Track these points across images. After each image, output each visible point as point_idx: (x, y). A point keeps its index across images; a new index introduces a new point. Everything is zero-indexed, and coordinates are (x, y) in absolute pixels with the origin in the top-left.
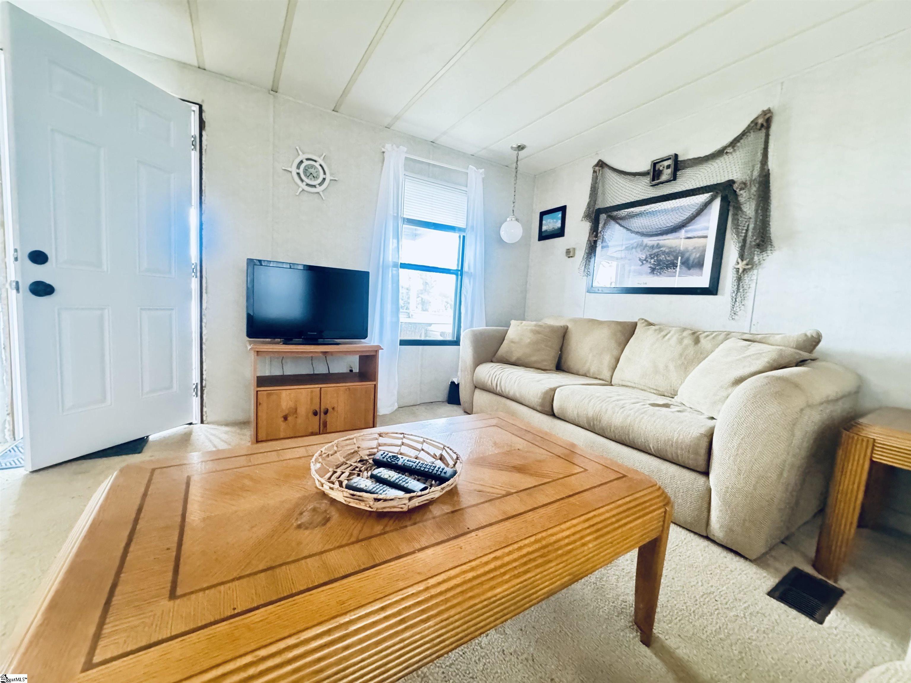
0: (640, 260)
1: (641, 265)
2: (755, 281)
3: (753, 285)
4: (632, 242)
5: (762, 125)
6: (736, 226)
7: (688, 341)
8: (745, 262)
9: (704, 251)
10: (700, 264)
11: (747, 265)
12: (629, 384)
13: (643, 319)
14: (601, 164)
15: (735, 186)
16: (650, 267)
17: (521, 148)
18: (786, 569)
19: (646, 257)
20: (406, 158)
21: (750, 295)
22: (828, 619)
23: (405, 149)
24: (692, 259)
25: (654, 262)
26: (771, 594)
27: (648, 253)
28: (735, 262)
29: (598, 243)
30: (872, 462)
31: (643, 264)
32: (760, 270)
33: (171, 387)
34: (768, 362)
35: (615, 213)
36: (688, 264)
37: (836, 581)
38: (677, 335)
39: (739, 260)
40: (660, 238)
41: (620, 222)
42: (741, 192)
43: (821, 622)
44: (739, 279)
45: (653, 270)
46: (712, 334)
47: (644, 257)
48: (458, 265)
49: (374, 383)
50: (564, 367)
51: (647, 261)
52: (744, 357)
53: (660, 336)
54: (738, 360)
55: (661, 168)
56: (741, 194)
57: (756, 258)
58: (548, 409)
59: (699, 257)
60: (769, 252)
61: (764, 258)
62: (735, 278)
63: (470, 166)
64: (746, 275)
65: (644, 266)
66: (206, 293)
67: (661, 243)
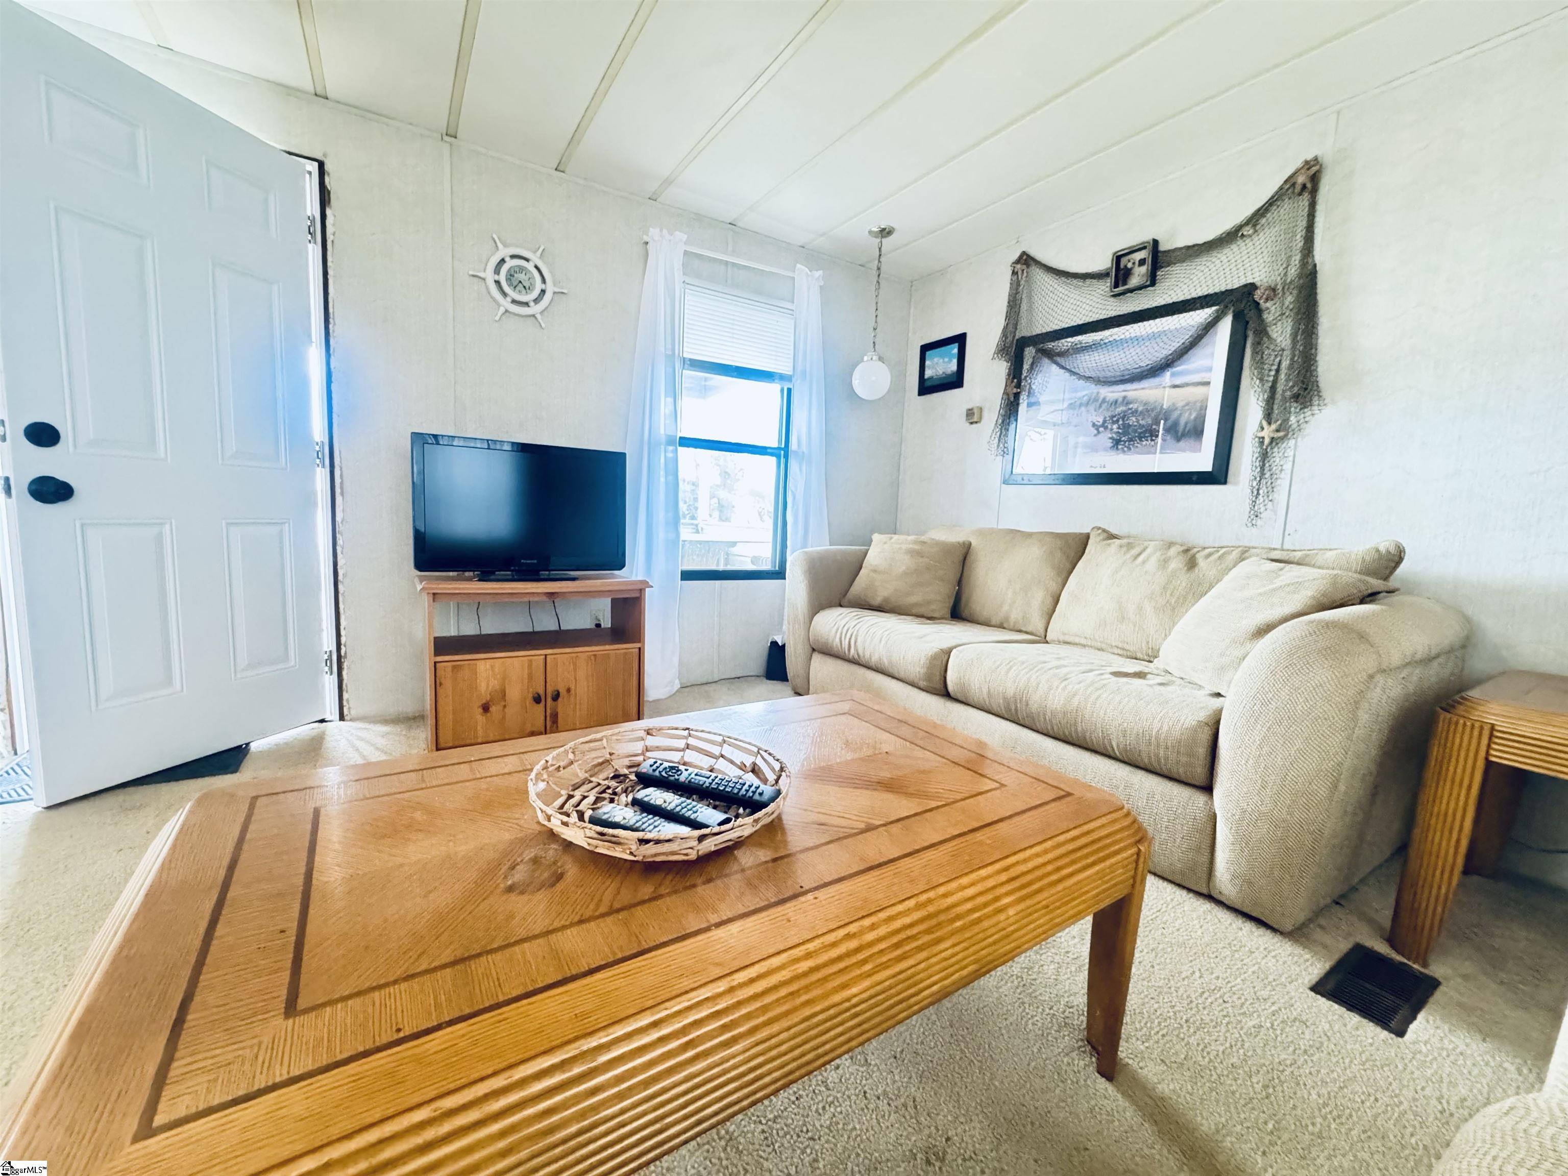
0: (1094, 425)
1: (1095, 435)
2: (1291, 459)
3: (1288, 467)
4: (1080, 394)
5: (1304, 187)
6: (1259, 363)
7: (1177, 564)
8: (1274, 427)
9: (1204, 408)
10: (1197, 432)
11: (1278, 431)
12: (1077, 640)
13: (1099, 528)
14: (1026, 260)
15: (1257, 295)
16: (1110, 438)
17: (885, 233)
18: (1343, 946)
19: (1105, 421)
20: (686, 253)
21: (1282, 484)
22: (1412, 1027)
23: (684, 237)
24: (1182, 422)
25: (1119, 428)
26: (1317, 988)
27: (1108, 414)
28: (1256, 426)
29: (1022, 397)
30: (1489, 764)
31: (1099, 432)
32: (1299, 439)
33: (286, 658)
34: (1314, 597)
35: (1050, 345)
36: (1176, 432)
37: (1425, 965)
38: (1158, 554)
39: (1265, 423)
40: (1128, 386)
41: (1058, 359)
42: (1268, 304)
43: (1401, 1033)
44: (1264, 456)
45: (1116, 443)
46: (1218, 551)
47: (1101, 420)
48: (780, 441)
49: (638, 645)
50: (965, 613)
51: (1106, 428)
52: (1274, 590)
53: (1128, 556)
54: (1261, 594)
55: (1130, 265)
56: (1268, 308)
57: (1293, 419)
58: (939, 686)
59: (1196, 418)
60: (1315, 408)
61: (1307, 419)
62: (1257, 455)
63: (798, 266)
64: (1276, 450)
65: (1100, 436)
66: (342, 494)
67: (1131, 395)
